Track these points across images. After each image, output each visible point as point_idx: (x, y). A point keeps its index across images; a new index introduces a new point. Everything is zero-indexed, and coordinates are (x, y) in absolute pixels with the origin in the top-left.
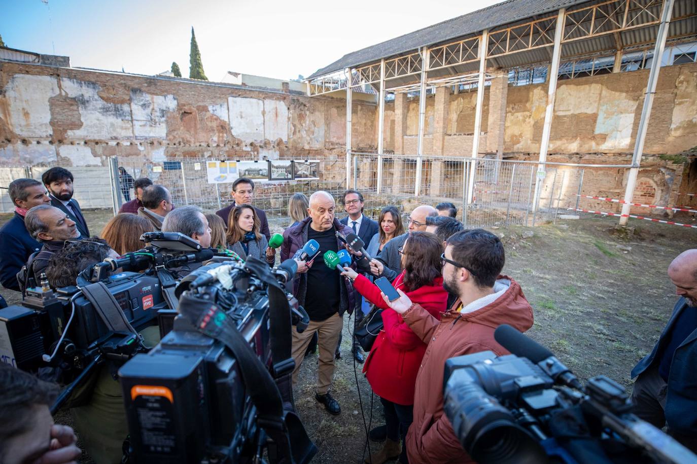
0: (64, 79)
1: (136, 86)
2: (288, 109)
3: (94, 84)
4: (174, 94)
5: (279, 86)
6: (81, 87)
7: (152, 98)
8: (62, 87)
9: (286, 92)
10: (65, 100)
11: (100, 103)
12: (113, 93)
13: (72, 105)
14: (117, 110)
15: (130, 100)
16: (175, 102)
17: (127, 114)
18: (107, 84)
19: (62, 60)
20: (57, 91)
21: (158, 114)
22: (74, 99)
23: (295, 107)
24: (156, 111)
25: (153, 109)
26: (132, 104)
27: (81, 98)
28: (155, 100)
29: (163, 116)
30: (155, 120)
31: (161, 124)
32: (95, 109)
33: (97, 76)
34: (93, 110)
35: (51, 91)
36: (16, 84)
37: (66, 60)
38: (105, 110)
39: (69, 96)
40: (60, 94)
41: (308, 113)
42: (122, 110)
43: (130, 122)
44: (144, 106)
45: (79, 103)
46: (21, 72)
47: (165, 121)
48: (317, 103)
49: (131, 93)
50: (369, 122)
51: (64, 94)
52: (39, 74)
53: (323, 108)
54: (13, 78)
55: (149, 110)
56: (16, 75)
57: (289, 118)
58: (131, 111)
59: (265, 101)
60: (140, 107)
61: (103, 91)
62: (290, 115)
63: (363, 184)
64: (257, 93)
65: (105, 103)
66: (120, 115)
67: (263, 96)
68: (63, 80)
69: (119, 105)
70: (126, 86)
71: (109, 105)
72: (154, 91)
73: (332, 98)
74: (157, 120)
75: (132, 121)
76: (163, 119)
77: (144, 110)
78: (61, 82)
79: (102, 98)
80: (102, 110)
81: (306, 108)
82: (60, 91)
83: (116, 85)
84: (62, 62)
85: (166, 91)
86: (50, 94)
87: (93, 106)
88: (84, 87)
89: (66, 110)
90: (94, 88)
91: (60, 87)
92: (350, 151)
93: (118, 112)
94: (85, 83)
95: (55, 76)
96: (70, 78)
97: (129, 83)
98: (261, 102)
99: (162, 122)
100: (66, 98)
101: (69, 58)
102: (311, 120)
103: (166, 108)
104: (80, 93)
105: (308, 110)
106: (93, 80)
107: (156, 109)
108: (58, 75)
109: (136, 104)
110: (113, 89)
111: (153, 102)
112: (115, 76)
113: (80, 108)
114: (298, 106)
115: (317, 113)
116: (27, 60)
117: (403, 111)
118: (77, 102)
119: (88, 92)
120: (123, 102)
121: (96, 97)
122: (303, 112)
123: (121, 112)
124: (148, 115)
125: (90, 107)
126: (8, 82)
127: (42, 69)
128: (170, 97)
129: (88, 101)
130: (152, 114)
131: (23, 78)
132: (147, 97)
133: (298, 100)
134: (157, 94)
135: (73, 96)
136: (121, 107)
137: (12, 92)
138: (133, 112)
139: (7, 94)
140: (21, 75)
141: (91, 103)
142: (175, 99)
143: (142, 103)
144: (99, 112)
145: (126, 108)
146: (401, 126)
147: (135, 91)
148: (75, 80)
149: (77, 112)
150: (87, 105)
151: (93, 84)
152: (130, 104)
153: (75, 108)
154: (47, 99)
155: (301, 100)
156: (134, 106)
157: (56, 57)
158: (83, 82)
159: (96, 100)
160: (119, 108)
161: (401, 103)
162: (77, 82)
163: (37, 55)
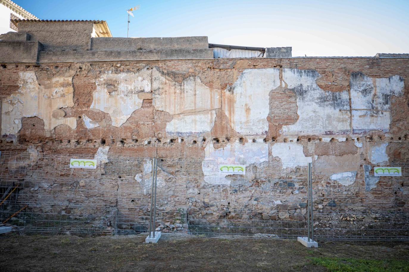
0: (286, 69)
1: (357, 70)
3: (313, 71)
4: (400, 74)
6: (301, 76)
7: (375, 82)
8: (283, 78)
10: (284, 92)
11: (318, 93)
12: (332, 80)
13: (290, 97)
14: (335, 99)
15: (350, 86)
16: (402, 84)
17: (346, 103)
18: (327, 70)
19: (285, 51)
20: (278, 83)
21: (381, 100)
22: (293, 90)
24: (378, 97)
25: (375, 95)
26: (352, 90)
27: (299, 88)
28: (377, 84)
29: (387, 103)
30: (377, 108)
31: (385, 113)
32: (313, 100)
33: (318, 63)
34: (310, 101)
35: (273, 83)
36: (244, 79)
37: (289, 49)
38: (323, 100)
39: (289, 87)
40: (281, 86)
42: (340, 98)
43: (348, 112)
44: (365, 92)
45: (297, 93)
46: (249, 66)
47: (389, 108)
49: (351, 78)
51: (284, 85)
52: (265, 67)
54: (242, 74)
55: (370, 97)
56: (245, 71)
58: (350, 99)
60: (360, 93)
61: (322, 78)
65: (323, 91)
66: (338, 105)
68: (284, 71)
69: (337, 93)
70: (346, 71)
71: (327, 94)
72: (377, 73)
74: (379, 108)
75: (351, 111)
76: (387, 106)
77: (365, 96)
78: (283, 73)
79: (321, 87)
80: (319, 100)
82: (281, 83)
83: (336, 70)
84: (285, 53)
85: (391, 72)
86: (272, 87)
87: (311, 96)
88: (304, 76)
89: (284, 103)
90: (313, 76)
91: (281, 78)
93: (336, 102)
94: (305, 72)
95: (278, 67)
96: (291, 68)
97: (350, 67)
99: (386, 111)
100: (286, 89)
101: (291, 48)
103: (391, 92)
104: (300, 83)
106: (313, 67)
107: (378, 94)
108: (281, 67)
109: (356, 91)
110: (333, 75)
111: (376, 87)
112: (336, 61)
113: (298, 100)
116: (253, 56)
118: (295, 93)
119: (307, 81)
120: (341, 89)
121: (315, 86)
123: (339, 101)
124: (369, 103)
125: (308, 97)
126: (237, 79)
127: (267, 62)
128: (396, 78)
129: (306, 92)
130: (373, 101)
131: (250, 73)
132: (369, 81)
134: (379, 77)
135: (292, 87)
136: (340, 95)
137: (240, 88)
138: (352, 100)
139: (235, 91)
140: (250, 70)
141: (309, 94)
142: (401, 80)
143: (362, 88)
144: (316, 103)
145: (344, 96)
147: (355, 75)
148: (296, 70)
149: (294, 105)
150: (305, 96)
151: (312, 72)
152: (349, 91)
153: (292, 100)
154: (268, 93)
156: (353, 93)
157: (279, 49)
158: (303, 71)
159: (314, 89)
160: (338, 97)
162: (298, 72)
163: (263, 50)
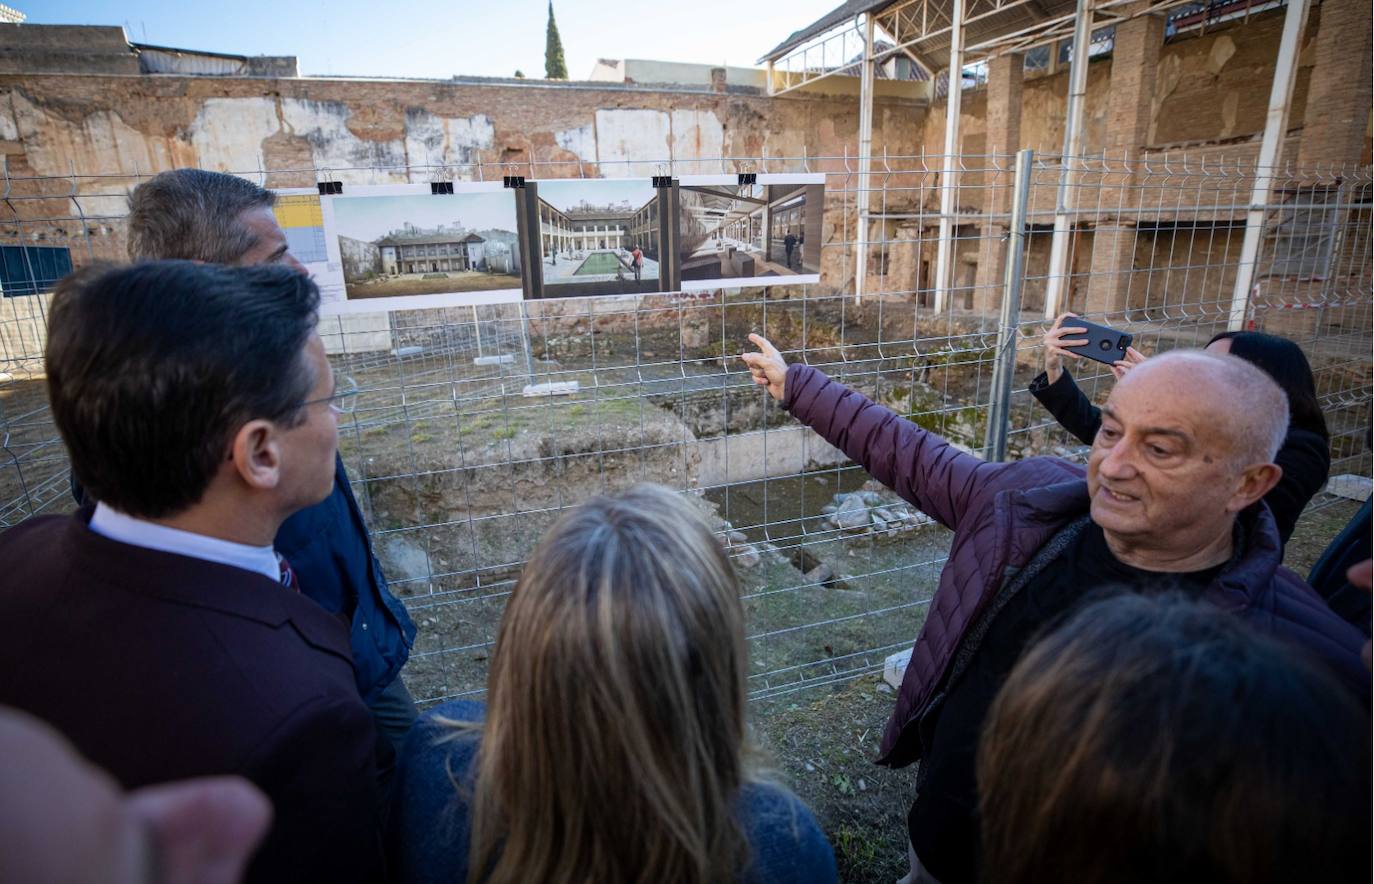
0: (288, 100)
1: (415, 103)
2: (725, 127)
3: (338, 104)
4: (487, 113)
5: (705, 79)
6: (317, 113)
7: (446, 125)
8: (285, 116)
9: (719, 90)
10: (289, 141)
11: (351, 143)
12: (373, 120)
13: (301, 150)
14: (380, 154)
15: (405, 131)
16: (490, 130)
17: (399, 161)
18: (362, 103)
19: (283, 63)
20: (276, 126)
21: (457, 156)
22: (304, 138)
23: (739, 122)
24: (453, 152)
25: (447, 148)
26: (409, 140)
27: (316, 135)
28: (450, 129)
29: (467, 161)
30: (451, 170)
31: (463, 177)
32: (342, 156)
33: (345, 90)
34: (337, 157)
35: (266, 126)
36: (209, 117)
37: (290, 62)
38: (360, 155)
39: (297, 133)
40: (281, 130)
41: (767, 133)
42: (389, 153)
43: (405, 177)
44: (431, 142)
45: (313, 144)
46: (215, 94)
47: (471, 170)
48: (790, 110)
49: (406, 118)
50: (908, 145)
51: (287, 129)
52: (246, 94)
53: (802, 121)
54: (204, 107)
55: (438, 151)
56: (209, 102)
57: (725, 149)
58: (406, 154)
59: (675, 114)
60: (423, 145)
61: (356, 118)
62: (729, 142)
63: (896, 288)
64: (657, 96)
65: (358, 141)
66: (386, 163)
67: (670, 103)
68: (285, 103)
69: (384, 145)
70: (396, 104)
71: (367, 145)
72: (450, 109)
73: (824, 96)
74: (455, 169)
75: (408, 174)
76: (466, 168)
77: (431, 149)
78: (283, 106)
79: (354, 132)
80: (353, 156)
81: (764, 123)
82: (281, 125)
83: (379, 103)
84: (283, 67)
85: (472, 108)
86: (265, 133)
87: (338, 149)
88: (322, 114)
89: (291, 161)
90: (339, 113)
91: (280, 117)
92: (866, 213)
93: (382, 159)
94: (323, 105)
95: (272, 95)
96: (297, 97)
97: (403, 98)
98: (664, 116)
99: (465, 174)
100: (292, 136)
101: (295, 58)
102: (776, 148)
103: (473, 142)
104: (316, 126)
105: (767, 127)
106: (337, 98)
107: (451, 145)
108: (277, 94)
109: (415, 140)
110: (374, 112)
111: (448, 133)
112: (377, 87)
113: (315, 155)
114: (745, 118)
115: (789, 134)
116: (227, 70)
117: (1010, 102)
118: (309, 144)
119: (328, 123)
120: (390, 137)
121: (343, 131)
122: (757, 134)
123: (388, 157)
124: (438, 161)
125: (333, 150)
126: (195, 116)
127: (250, 84)
128: (480, 119)
129: (328, 141)
130: (444, 158)
131: (219, 106)
132: (436, 124)
133: (746, 107)
134: (454, 116)
135: (303, 133)
136: (388, 148)
137: (203, 133)
138: (411, 155)
139: (195, 139)
140: (216, 101)
141: (335, 145)
142: (488, 122)
143: (426, 136)
144: (348, 160)
145: (396, 148)
146: (1004, 141)
147: (412, 112)
148: (306, 101)
149: (309, 164)
150: (326, 148)
151: (335, 105)
152: (404, 140)
153: (306, 155)
154: (259, 143)
155: (753, 105)
156: (411, 144)
157: (273, 59)
158: (319, 104)
159: (343, 137)
160: (385, 151)
161: (1006, 82)
162: (310, 105)
163: (242, 59)
